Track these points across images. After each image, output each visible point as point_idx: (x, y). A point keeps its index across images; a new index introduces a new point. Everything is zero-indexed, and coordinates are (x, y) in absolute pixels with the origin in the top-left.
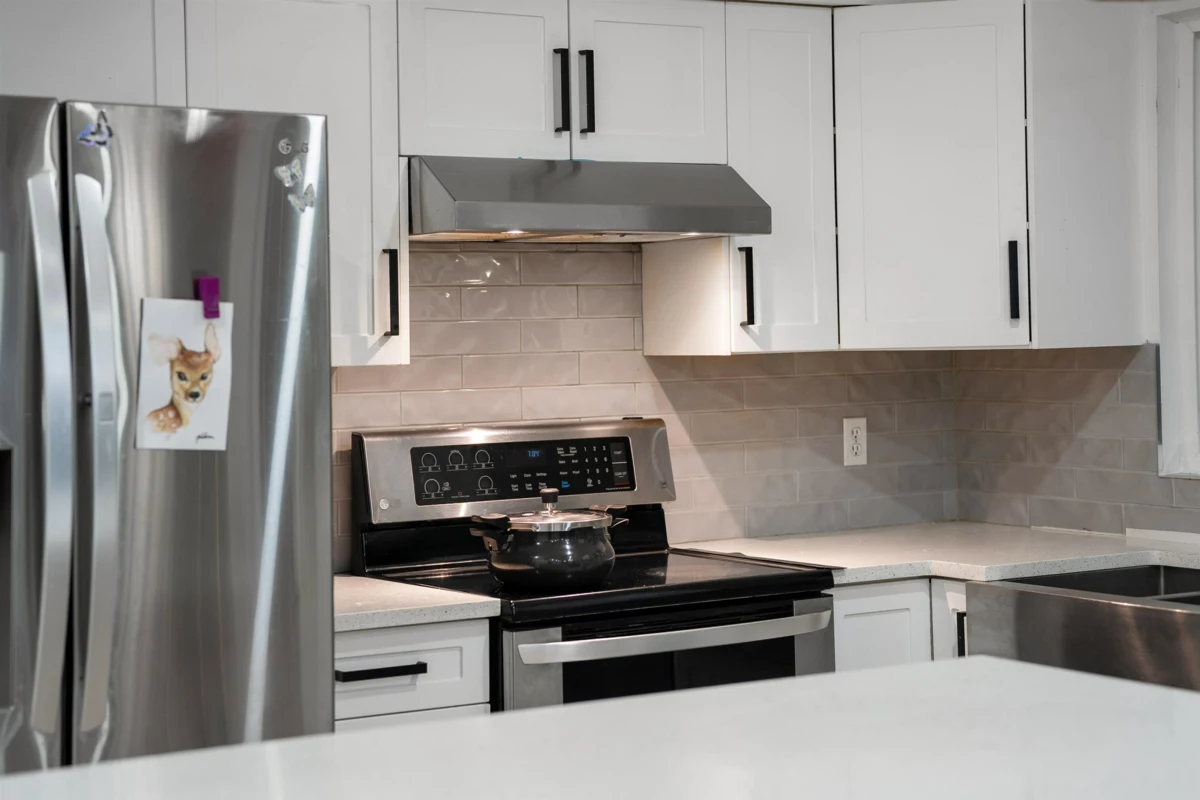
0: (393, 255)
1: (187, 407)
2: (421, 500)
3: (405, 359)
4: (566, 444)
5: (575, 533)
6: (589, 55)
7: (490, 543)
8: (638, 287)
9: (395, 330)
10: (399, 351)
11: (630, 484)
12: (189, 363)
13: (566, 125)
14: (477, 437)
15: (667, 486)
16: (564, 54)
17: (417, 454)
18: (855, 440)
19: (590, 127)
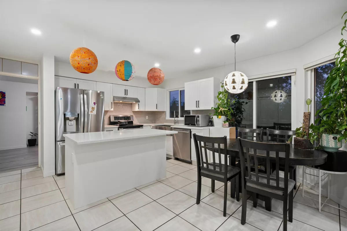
0: (112, 103)
1: (93, 111)
2: (115, 120)
3: (113, 110)
4: (126, 117)
5: (124, 122)
6: (127, 90)
7: (119, 123)
8: (132, 106)
9: (112, 108)
10: (112, 109)
11: (130, 119)
12: (93, 108)
13: (125, 95)
14: (121, 116)
15: (133, 120)
16: (125, 90)
17: (114, 117)
18: (147, 117)
19: (127, 95)
